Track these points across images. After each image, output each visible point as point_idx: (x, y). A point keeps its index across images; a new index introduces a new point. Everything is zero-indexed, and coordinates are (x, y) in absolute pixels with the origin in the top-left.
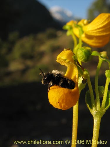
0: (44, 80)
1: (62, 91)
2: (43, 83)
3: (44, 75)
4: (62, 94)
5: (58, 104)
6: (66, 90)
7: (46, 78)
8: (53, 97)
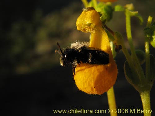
0: (63, 59)
1: (96, 69)
2: (62, 64)
3: (62, 53)
4: (97, 74)
5: (94, 89)
6: (100, 67)
7: (66, 56)
8: (85, 82)
